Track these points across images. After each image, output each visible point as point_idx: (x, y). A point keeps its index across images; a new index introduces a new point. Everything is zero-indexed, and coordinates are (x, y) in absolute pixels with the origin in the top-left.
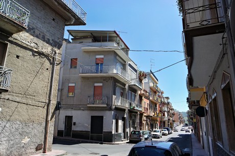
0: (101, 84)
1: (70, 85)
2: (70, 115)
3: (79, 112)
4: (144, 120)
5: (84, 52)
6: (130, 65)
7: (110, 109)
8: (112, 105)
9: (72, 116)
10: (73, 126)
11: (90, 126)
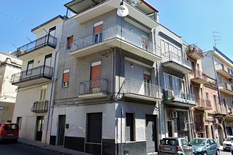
0: (99, 63)
1: (65, 72)
2: (63, 114)
3: (73, 108)
4: (208, 121)
5: (81, 24)
6: (161, 34)
7: (112, 100)
8: (114, 93)
9: (65, 115)
10: (66, 130)
11: (85, 129)
